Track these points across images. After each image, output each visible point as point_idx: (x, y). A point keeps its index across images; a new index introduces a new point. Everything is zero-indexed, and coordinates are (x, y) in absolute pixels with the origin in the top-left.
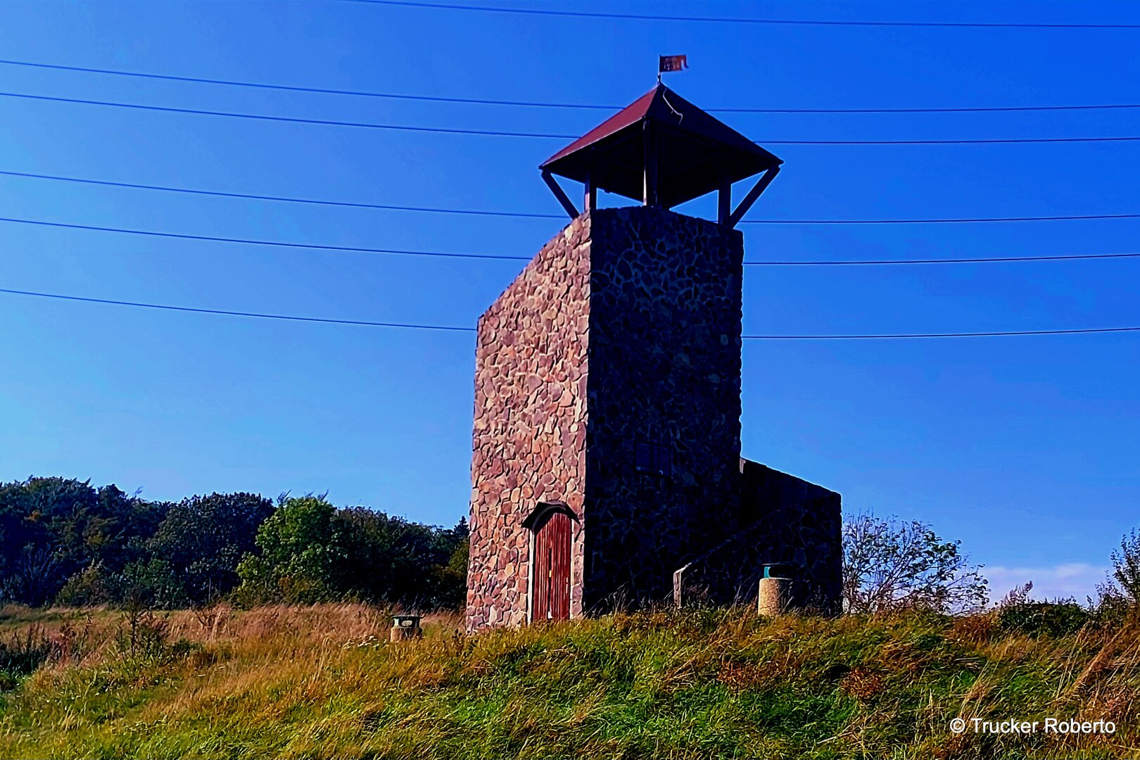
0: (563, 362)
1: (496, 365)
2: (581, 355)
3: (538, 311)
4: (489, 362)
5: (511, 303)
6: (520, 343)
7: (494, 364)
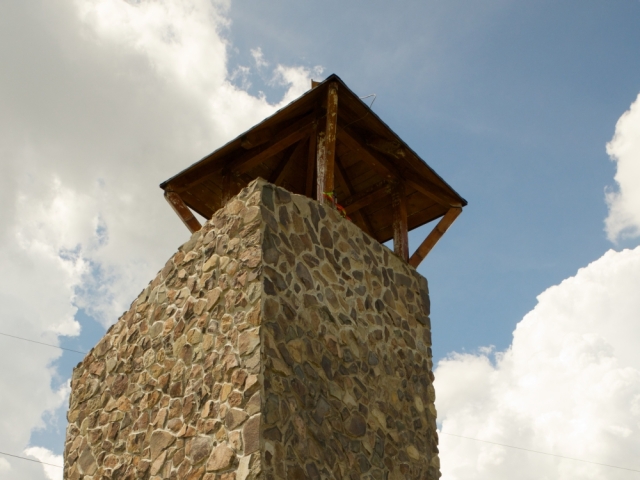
0: (212, 404)
1: (98, 427)
2: (247, 387)
3: (168, 338)
4: (87, 424)
5: (124, 337)
6: (136, 389)
7: (94, 426)
